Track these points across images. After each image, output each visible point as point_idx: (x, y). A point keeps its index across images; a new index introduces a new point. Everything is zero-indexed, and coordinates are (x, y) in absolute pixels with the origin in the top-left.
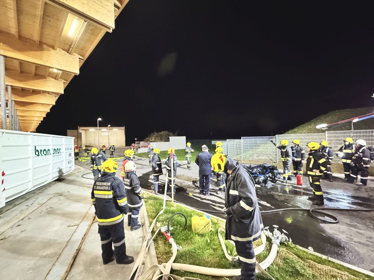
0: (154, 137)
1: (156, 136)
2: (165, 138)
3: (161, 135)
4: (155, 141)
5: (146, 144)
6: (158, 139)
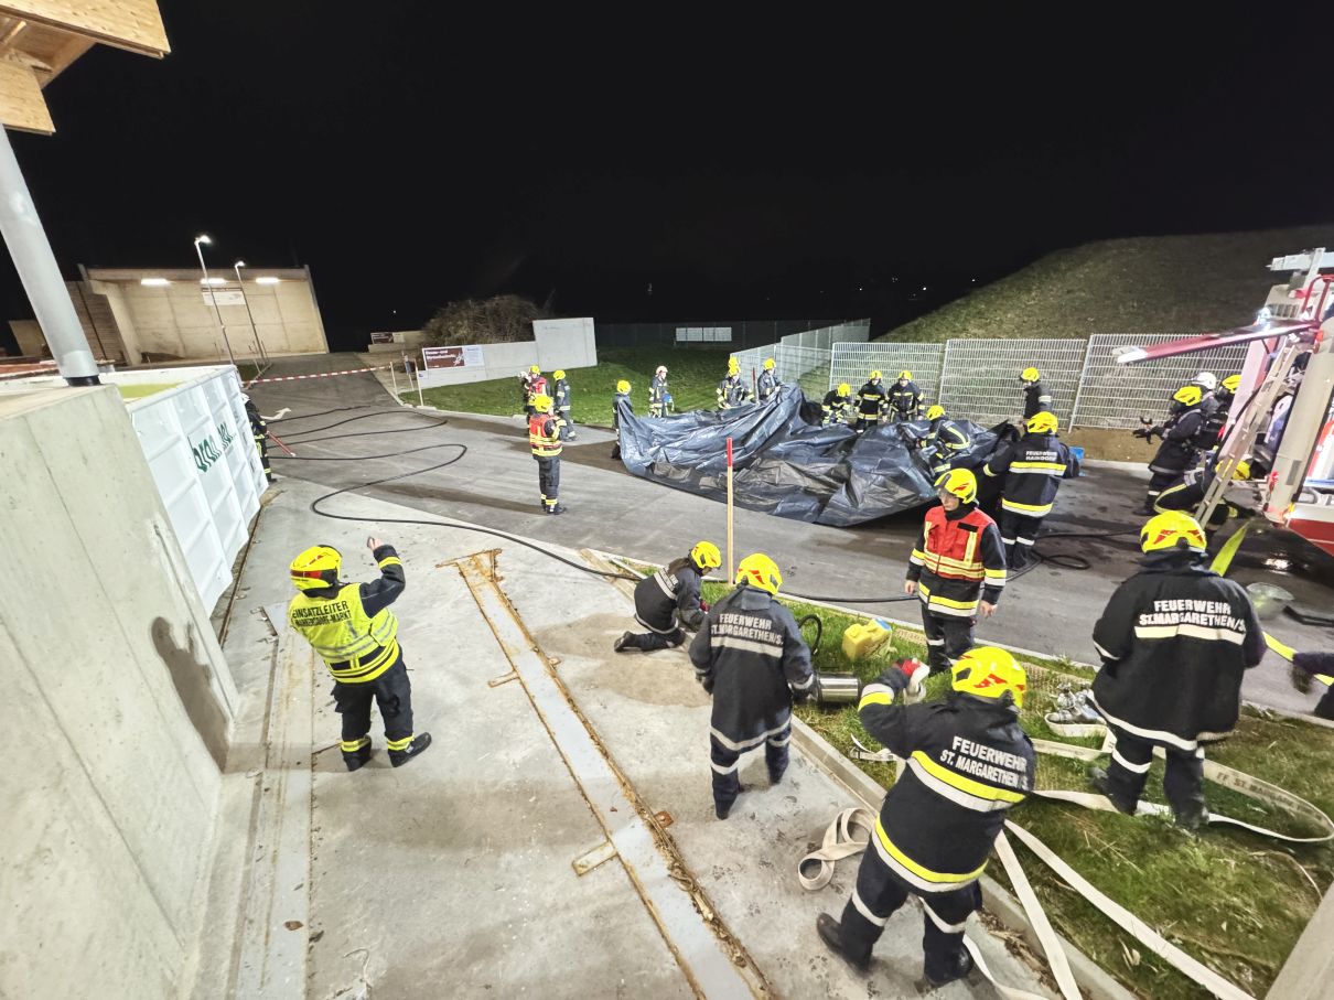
3: (496, 312)
4: (474, 336)
5: (443, 352)
6: (488, 327)
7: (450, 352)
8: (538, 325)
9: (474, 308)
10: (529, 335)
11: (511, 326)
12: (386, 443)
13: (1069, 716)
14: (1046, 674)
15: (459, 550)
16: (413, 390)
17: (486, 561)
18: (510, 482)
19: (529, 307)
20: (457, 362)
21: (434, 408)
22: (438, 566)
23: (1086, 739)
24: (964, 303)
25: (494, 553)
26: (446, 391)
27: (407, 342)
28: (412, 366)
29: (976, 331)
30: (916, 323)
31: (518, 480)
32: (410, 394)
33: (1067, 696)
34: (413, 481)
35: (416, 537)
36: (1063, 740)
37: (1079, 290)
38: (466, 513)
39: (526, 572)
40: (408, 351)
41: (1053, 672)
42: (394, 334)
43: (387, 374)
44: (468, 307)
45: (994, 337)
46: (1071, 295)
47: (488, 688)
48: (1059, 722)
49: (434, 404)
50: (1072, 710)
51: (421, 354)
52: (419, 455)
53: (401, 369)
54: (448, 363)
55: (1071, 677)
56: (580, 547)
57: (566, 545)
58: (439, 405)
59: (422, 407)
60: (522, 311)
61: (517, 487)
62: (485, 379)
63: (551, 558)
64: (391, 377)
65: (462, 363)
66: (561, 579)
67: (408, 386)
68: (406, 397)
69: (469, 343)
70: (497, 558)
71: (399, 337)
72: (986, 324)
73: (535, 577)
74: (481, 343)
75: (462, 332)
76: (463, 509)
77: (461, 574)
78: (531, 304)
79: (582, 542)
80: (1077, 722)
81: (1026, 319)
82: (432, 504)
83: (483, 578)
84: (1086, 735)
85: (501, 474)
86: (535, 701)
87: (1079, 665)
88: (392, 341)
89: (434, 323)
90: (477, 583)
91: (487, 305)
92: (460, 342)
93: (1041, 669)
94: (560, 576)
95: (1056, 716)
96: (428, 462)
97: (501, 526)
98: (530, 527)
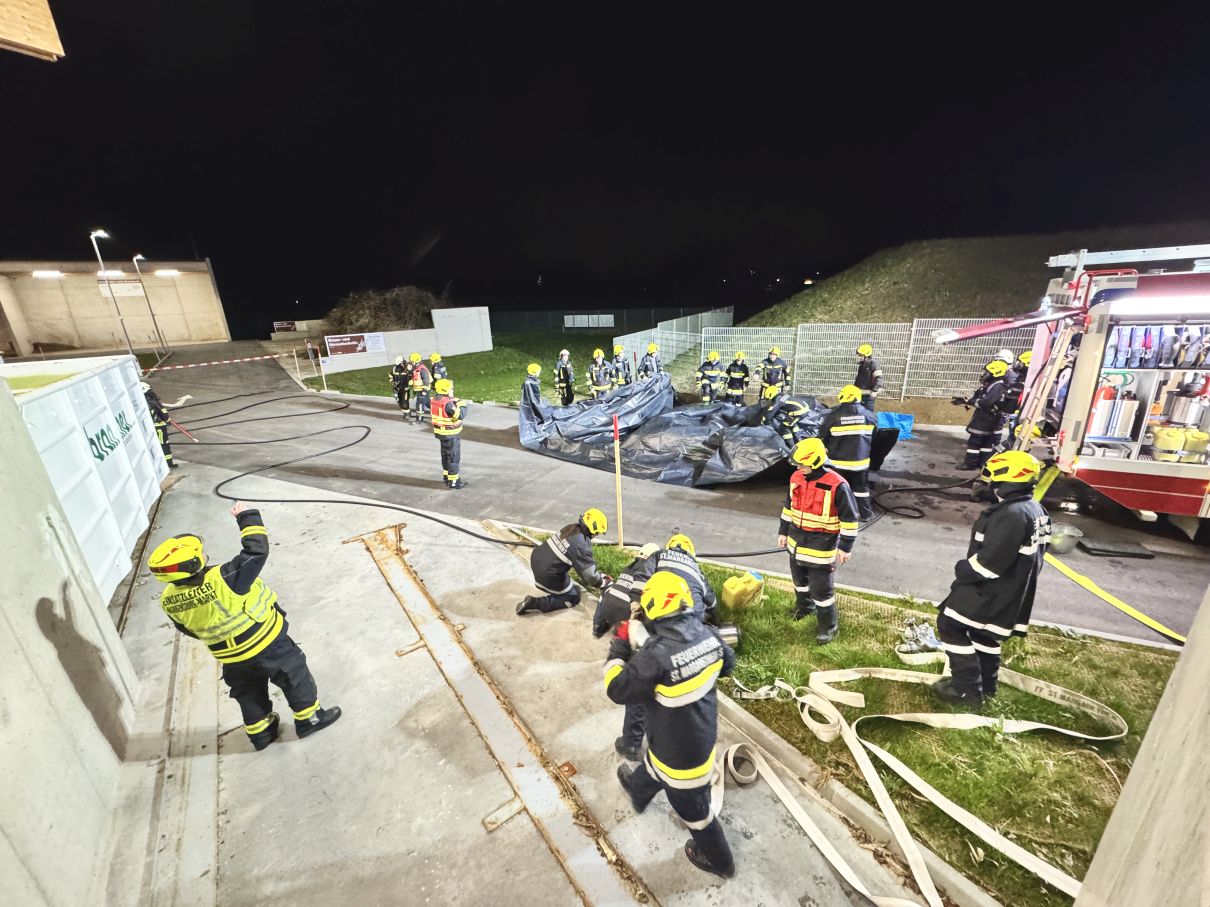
0: (367, 311)
1: (378, 309)
2: (414, 314)
3: (396, 302)
4: (376, 325)
5: (346, 339)
6: (389, 316)
7: (352, 339)
8: (437, 314)
9: (375, 299)
10: (426, 322)
11: (411, 314)
12: (292, 426)
13: (915, 647)
14: (894, 611)
15: (365, 526)
16: (316, 375)
17: (391, 535)
18: (413, 460)
19: (428, 297)
20: (359, 349)
21: (338, 392)
22: (344, 542)
23: (929, 666)
24: (811, 292)
25: (399, 528)
26: (349, 376)
28: (316, 353)
29: (822, 316)
30: (772, 310)
31: (421, 457)
32: (314, 379)
33: (912, 629)
34: (318, 462)
35: (322, 516)
36: (911, 668)
37: (903, 282)
38: (371, 491)
39: (431, 544)
41: (900, 609)
42: (296, 323)
43: (290, 361)
44: (369, 298)
45: (837, 322)
46: (897, 286)
47: (396, 658)
48: (907, 653)
49: (337, 388)
50: (917, 641)
51: (324, 341)
52: (324, 437)
53: (304, 355)
54: (351, 349)
55: (915, 612)
56: (481, 519)
57: (468, 517)
58: (344, 389)
59: (326, 391)
60: (421, 301)
61: (420, 464)
63: (455, 530)
64: (294, 363)
65: (364, 350)
66: (464, 549)
67: (311, 372)
68: (309, 382)
69: (371, 331)
70: (403, 532)
71: (301, 325)
72: (830, 311)
73: (439, 549)
74: (383, 331)
75: (364, 321)
77: (368, 549)
78: (430, 295)
79: (483, 513)
80: (921, 652)
81: (862, 306)
83: (389, 552)
84: (930, 662)
85: (404, 452)
86: (442, 667)
87: (921, 601)
88: (295, 330)
89: (336, 312)
90: (383, 557)
91: (388, 296)
92: (362, 330)
93: (890, 606)
94: (464, 546)
95: (904, 647)
96: (332, 443)
98: (433, 502)
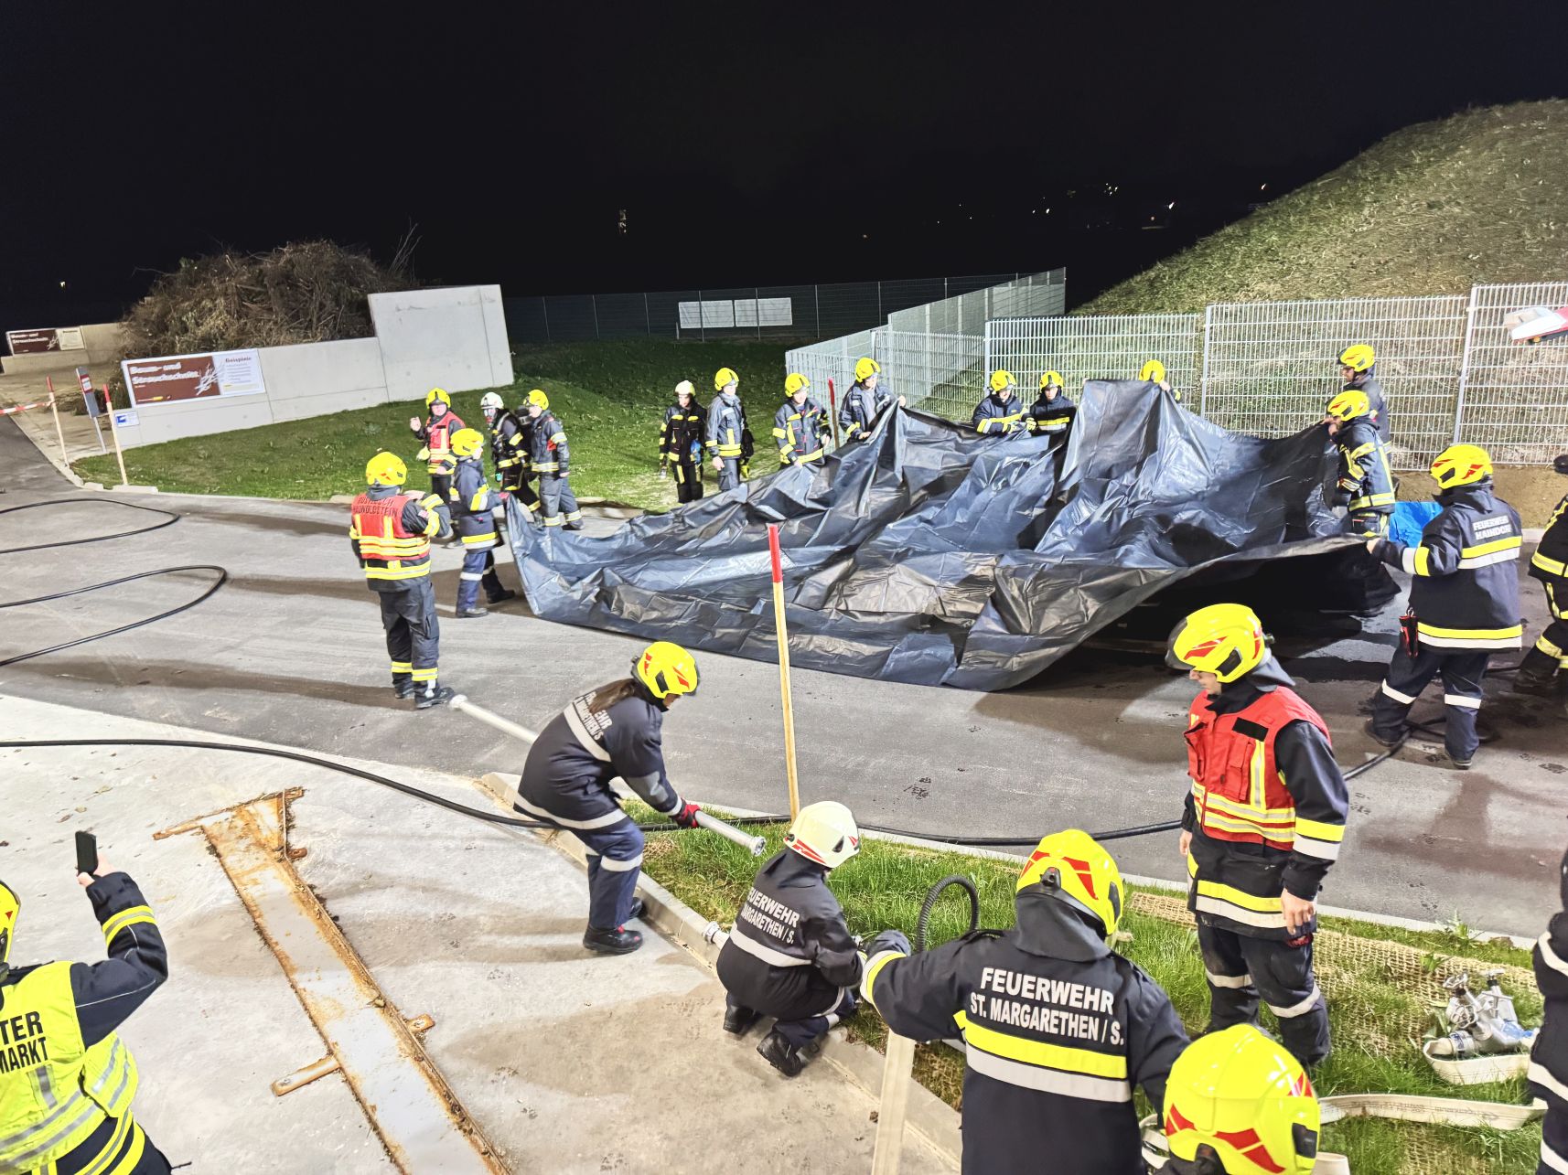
0: (221, 301)
1: (245, 295)
2: (329, 305)
3: (287, 279)
4: (242, 331)
5: (171, 367)
6: (270, 310)
7: (186, 366)
8: (382, 304)
9: (238, 272)
10: (359, 323)
11: (322, 306)
12: (42, 570)
13: (1469, 1043)
14: (1423, 962)
15: (207, 797)
16: (105, 451)
17: (268, 817)
18: (323, 641)
19: (359, 266)
20: (203, 387)
21: (154, 490)
22: (158, 836)
23: (1501, 1086)
24: (1238, 231)
25: (285, 800)
26: (180, 450)
27: (89, 349)
28: (100, 399)
29: (1263, 286)
30: (1152, 274)
31: (343, 635)
32: (100, 459)
33: (1463, 1002)
34: (103, 651)
35: (110, 776)
36: (1460, 1092)
37: (1448, 203)
38: (224, 715)
39: (359, 835)
40: (93, 367)
41: (1436, 956)
42: (59, 331)
43: (43, 419)
44: (224, 270)
45: (1298, 298)
46: (1436, 213)
47: (272, 1098)
48: (1450, 1057)
49: (153, 481)
50: (1473, 1029)
51: (121, 374)
52: (119, 592)
53: (75, 406)
54: (184, 390)
55: (1471, 962)
56: (478, 771)
57: (448, 769)
58: (167, 483)
59: (125, 489)
60: (346, 275)
61: (340, 651)
62: (268, 422)
63: (415, 800)
64: (51, 426)
65: (214, 390)
66: (438, 844)
67: (92, 443)
68: (89, 468)
69: (229, 347)
70: (296, 808)
71: (70, 337)
72: (1283, 274)
73: (379, 844)
74: (256, 345)
75: (212, 323)
76: (218, 705)
77: (213, 849)
78: (365, 260)
79: (481, 759)
80: (1484, 1054)
81: (1355, 259)
82: (147, 698)
83: (263, 855)
84: (1502, 1079)
85: (302, 623)
86: (377, 1117)
87: (1484, 938)
88: (56, 348)
89: (150, 305)
90: (248, 865)
91: (267, 264)
92: (209, 343)
93: (1414, 950)
94: (434, 836)
95: (1445, 1045)
96: (139, 607)
97: (303, 738)
98: (370, 736)
